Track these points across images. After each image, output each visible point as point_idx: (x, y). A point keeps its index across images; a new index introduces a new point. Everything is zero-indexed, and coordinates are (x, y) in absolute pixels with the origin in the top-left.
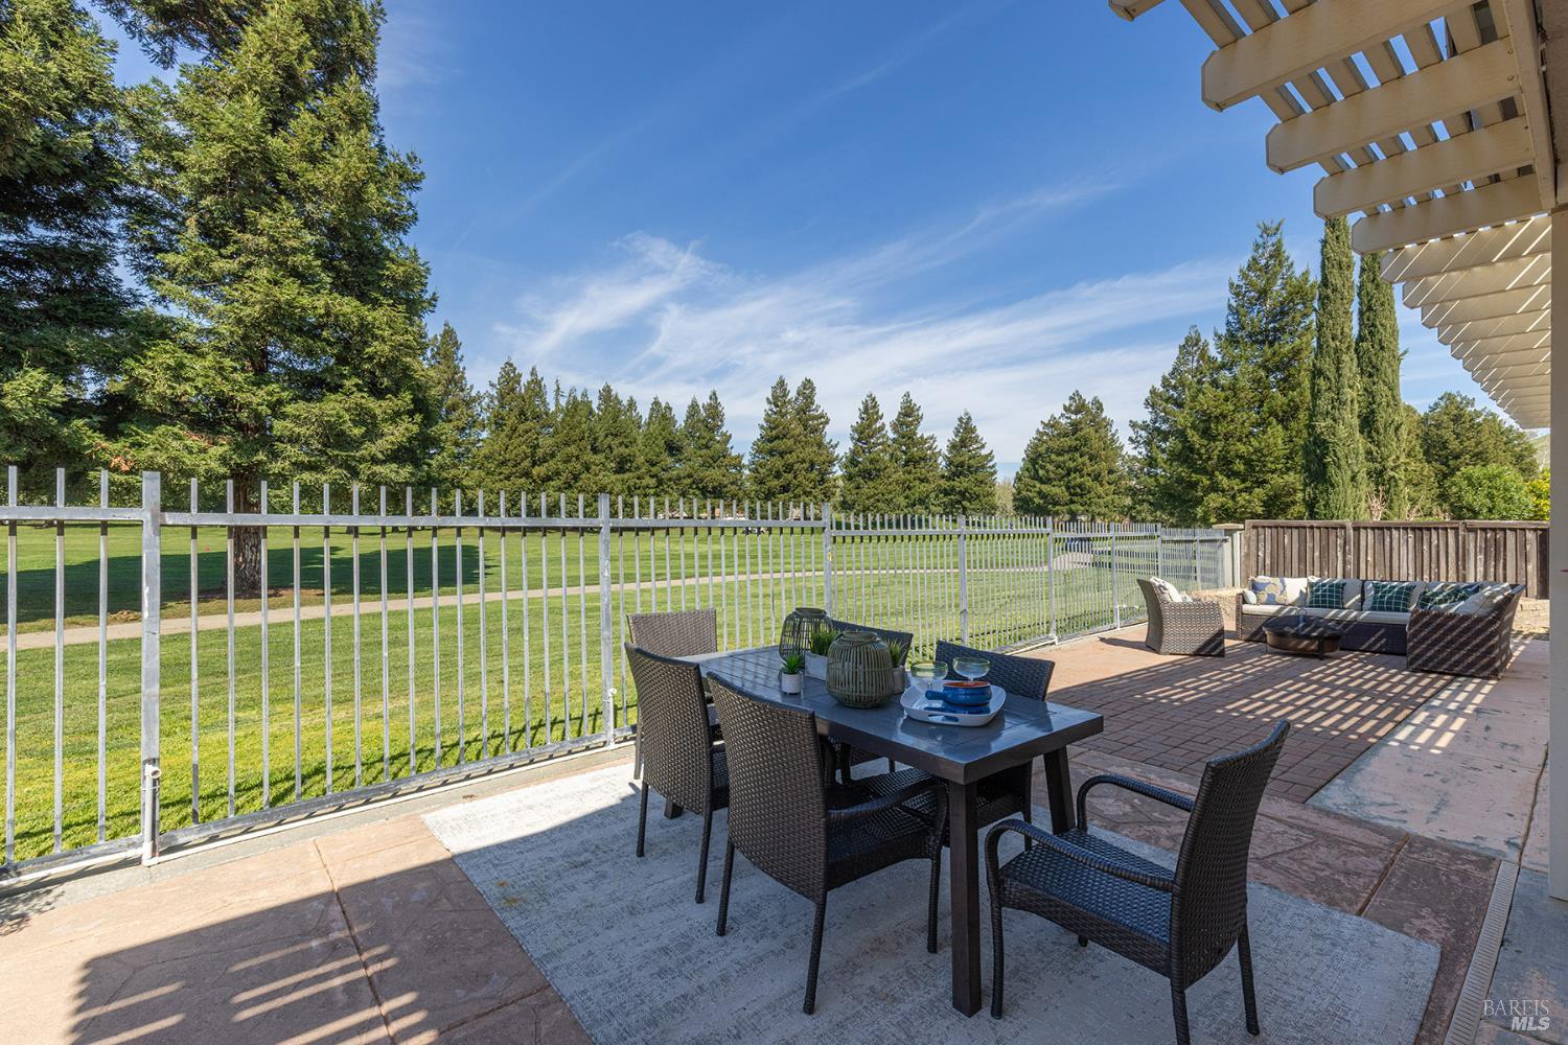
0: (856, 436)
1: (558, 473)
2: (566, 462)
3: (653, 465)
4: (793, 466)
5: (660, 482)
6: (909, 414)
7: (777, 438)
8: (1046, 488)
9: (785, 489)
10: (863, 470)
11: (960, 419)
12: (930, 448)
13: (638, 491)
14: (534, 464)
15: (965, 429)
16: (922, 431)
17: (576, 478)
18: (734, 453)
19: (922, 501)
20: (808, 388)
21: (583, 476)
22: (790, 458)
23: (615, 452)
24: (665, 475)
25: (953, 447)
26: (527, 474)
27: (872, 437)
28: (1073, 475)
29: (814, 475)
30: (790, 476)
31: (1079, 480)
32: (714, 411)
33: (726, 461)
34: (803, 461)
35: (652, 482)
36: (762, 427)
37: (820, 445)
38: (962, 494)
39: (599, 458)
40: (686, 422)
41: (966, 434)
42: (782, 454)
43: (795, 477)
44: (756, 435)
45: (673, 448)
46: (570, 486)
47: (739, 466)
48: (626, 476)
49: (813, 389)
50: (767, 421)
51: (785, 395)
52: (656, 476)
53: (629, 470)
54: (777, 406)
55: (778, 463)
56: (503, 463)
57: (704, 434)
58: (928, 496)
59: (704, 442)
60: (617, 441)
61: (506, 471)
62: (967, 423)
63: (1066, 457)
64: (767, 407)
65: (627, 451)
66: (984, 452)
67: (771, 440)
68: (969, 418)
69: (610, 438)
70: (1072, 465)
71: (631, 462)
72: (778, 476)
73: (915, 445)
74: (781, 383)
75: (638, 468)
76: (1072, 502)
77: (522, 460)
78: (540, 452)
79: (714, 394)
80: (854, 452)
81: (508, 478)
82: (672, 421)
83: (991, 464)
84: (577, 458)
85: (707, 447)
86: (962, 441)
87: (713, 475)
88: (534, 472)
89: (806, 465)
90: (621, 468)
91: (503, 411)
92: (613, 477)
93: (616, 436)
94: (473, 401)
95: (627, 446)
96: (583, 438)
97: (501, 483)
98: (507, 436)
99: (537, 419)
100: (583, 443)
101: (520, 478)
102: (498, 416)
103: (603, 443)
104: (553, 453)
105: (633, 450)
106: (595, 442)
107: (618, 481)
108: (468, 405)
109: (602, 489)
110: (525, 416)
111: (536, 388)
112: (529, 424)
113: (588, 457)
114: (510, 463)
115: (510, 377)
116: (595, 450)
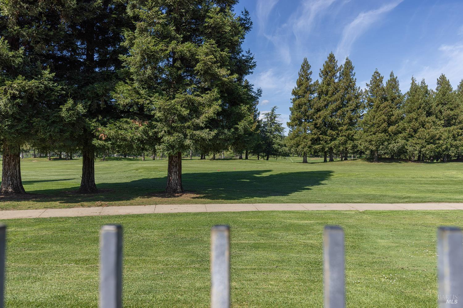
1: (404, 129)
2: (410, 122)
14: (390, 124)
17: (415, 131)
23: (444, 114)
26: (385, 131)
39: (433, 118)
46: (412, 136)
48: (451, 128)
53: (454, 124)
56: (372, 126)
60: (446, 107)
61: (373, 130)
65: (452, 113)
71: (456, 119)
77: (382, 123)
78: (393, 118)
84: (416, 119)
88: (390, 129)
90: (449, 123)
91: (372, 98)
92: (442, 129)
93: (445, 104)
94: (359, 95)
95: (452, 110)
96: (420, 108)
97: (371, 137)
98: (374, 111)
99: (393, 100)
100: (420, 110)
101: (382, 133)
102: (370, 101)
103: (435, 108)
104: (402, 119)
105: (457, 111)
106: (430, 109)
107: (446, 131)
108: (357, 97)
109: (433, 137)
110: (386, 99)
111: (393, 83)
112: (386, 103)
113: (423, 118)
114: (376, 126)
115: (377, 79)
116: (429, 114)
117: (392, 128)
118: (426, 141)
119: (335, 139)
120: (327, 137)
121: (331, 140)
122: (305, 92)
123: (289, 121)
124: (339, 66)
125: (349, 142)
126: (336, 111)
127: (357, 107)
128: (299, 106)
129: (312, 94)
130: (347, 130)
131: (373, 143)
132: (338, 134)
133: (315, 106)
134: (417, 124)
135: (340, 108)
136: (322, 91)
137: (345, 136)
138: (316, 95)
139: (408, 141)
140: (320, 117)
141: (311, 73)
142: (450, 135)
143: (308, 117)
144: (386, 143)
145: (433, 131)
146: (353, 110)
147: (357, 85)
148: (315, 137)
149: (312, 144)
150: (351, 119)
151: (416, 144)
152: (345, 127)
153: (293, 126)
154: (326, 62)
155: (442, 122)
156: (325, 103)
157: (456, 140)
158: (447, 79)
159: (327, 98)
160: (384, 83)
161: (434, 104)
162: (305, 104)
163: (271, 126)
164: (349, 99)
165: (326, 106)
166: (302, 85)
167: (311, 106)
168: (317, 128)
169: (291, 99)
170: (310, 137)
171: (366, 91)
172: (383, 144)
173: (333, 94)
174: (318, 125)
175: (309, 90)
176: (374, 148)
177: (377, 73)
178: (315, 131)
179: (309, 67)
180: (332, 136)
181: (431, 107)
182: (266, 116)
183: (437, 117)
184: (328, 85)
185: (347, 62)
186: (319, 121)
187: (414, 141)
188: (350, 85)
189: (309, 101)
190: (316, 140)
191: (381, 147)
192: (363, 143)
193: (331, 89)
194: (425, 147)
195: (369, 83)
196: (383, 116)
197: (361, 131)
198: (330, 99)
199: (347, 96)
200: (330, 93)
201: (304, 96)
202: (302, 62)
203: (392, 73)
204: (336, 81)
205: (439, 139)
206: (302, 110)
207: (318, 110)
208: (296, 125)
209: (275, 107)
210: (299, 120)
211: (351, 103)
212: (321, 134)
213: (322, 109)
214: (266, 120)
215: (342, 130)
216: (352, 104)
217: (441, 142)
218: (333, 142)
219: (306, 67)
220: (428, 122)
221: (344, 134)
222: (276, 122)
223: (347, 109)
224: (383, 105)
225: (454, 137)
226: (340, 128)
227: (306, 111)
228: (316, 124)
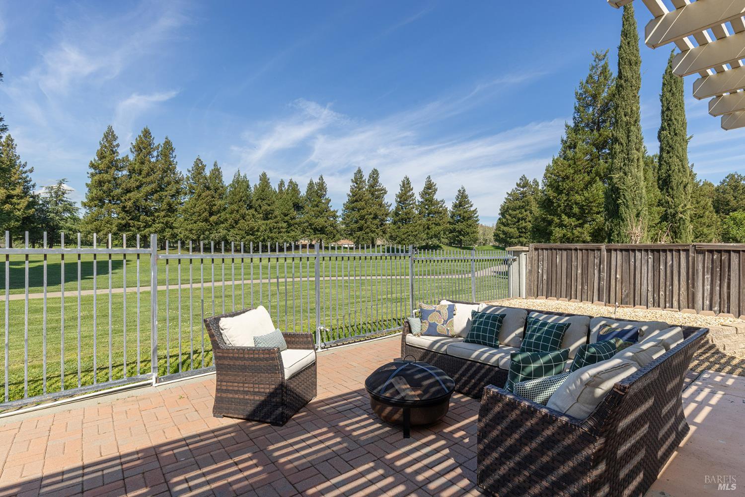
0: (399, 200)
1: (226, 220)
2: (231, 213)
3: (286, 215)
4: (364, 216)
5: (289, 225)
6: (430, 188)
7: (356, 201)
8: (506, 229)
9: (360, 229)
10: (402, 218)
11: (459, 191)
12: (441, 207)
13: (275, 230)
14: (211, 214)
15: (462, 196)
16: (437, 197)
17: (236, 222)
18: (332, 209)
19: (436, 236)
20: (375, 175)
21: (241, 221)
22: (363, 212)
23: (262, 208)
24: (292, 222)
25: (455, 206)
26: (206, 220)
27: (406, 200)
28: (521, 222)
29: (377, 221)
30: (363, 222)
31: (524, 225)
32: (322, 186)
33: (327, 214)
34: (370, 214)
35: (285, 225)
36: (349, 195)
37: (381, 205)
38: (459, 232)
39: (252, 211)
40: (307, 192)
41: (462, 200)
42: (359, 210)
43: (366, 223)
44: (346, 200)
45: (298, 207)
46: (233, 227)
47: (335, 217)
48: (268, 222)
49: (378, 175)
50: (351, 192)
51: (361, 178)
52: (287, 222)
54: (357, 184)
55: (356, 214)
56: (193, 214)
57: (316, 199)
58: (439, 233)
59: (315, 203)
60: (264, 202)
61: (195, 218)
62: (463, 193)
63: (518, 212)
64: (352, 184)
65: (269, 208)
66: (472, 209)
67: (353, 202)
68: (464, 190)
69: (260, 201)
70: (520, 216)
71: (272, 214)
72: (356, 222)
73: (433, 205)
74: (359, 171)
75: (276, 217)
76: (520, 237)
77: (203, 212)
78: (215, 208)
79: (322, 177)
80: (397, 208)
81: (195, 222)
82: (297, 192)
83: (476, 215)
84: (237, 211)
85: (318, 206)
86: (460, 203)
87: (321, 221)
88: (211, 219)
89: (372, 216)
90: (267, 217)
91: (194, 185)
92: (260, 222)
93: (264, 200)
94: (180, 180)
95: (269, 205)
96: (241, 200)
97: (191, 225)
98: (196, 199)
99: (216, 190)
100: (241, 203)
101: (202, 222)
102: (191, 188)
103: (256, 203)
104: (225, 209)
105: (273, 207)
106: (250, 203)
107: (263, 224)
108: (177, 182)
109: (252, 229)
110: (208, 188)
111: (217, 173)
112: (208, 192)
113: (244, 211)
114: (197, 214)
115: (199, 168)
116: (250, 207)
117: (213, 218)
118: (246, 233)
119: (150, 226)
120: (140, 223)
121: (145, 227)
122: (109, 167)
123: (85, 200)
124: (156, 145)
125: (167, 230)
126: (152, 193)
127: (178, 192)
128: (100, 183)
129: (120, 171)
130: (164, 217)
131: (194, 232)
132: (154, 220)
133: (124, 186)
134: (238, 216)
135: (156, 191)
136: (134, 170)
137: (163, 223)
138: (125, 172)
139: (229, 231)
140: (130, 199)
141: (118, 145)
142: (268, 228)
143: (113, 197)
144: (207, 233)
145: (252, 223)
146: (173, 196)
147: (178, 169)
148: (123, 222)
149: (118, 230)
150: (169, 205)
151: (237, 234)
152: (163, 213)
153: (90, 207)
154: (140, 136)
155: (261, 215)
156: (138, 184)
157: (272, 233)
158: (268, 177)
159: (140, 178)
160: (207, 173)
161: (255, 199)
162: (109, 182)
163: (57, 204)
164: (169, 183)
165: (138, 187)
166: (104, 157)
167: (117, 185)
168: (126, 212)
169: (88, 173)
170: (116, 222)
171: (188, 178)
172: (204, 234)
173: (148, 175)
174: (128, 209)
175: (114, 165)
176: (195, 237)
177: (200, 160)
178: (122, 215)
179: (115, 138)
180: (146, 222)
181: (252, 200)
182: (47, 191)
183: (256, 210)
184: (142, 163)
185: (166, 142)
186: (129, 204)
187: (235, 232)
188: (169, 168)
189: (115, 179)
190: (125, 226)
191: (202, 236)
192: (183, 232)
193: (145, 168)
194: (245, 238)
195: (191, 169)
196: (205, 205)
197: (181, 219)
198: (144, 180)
199: (166, 179)
200: (144, 173)
201: (107, 172)
202: (105, 130)
203: (216, 163)
204: (153, 160)
205: (258, 231)
206: (105, 188)
207: (128, 191)
208: (95, 206)
209: (63, 180)
210: (101, 200)
211: (170, 187)
212: (131, 219)
213: (134, 191)
214: (48, 195)
215: (158, 216)
216: (172, 189)
217: (259, 233)
218: (147, 230)
219: (110, 136)
220: (248, 215)
221: (162, 220)
222: (65, 199)
223: (166, 193)
224: (204, 194)
225: (271, 230)
226: (156, 214)
227: (110, 190)
228: (124, 207)
